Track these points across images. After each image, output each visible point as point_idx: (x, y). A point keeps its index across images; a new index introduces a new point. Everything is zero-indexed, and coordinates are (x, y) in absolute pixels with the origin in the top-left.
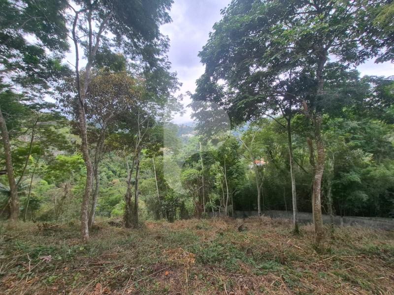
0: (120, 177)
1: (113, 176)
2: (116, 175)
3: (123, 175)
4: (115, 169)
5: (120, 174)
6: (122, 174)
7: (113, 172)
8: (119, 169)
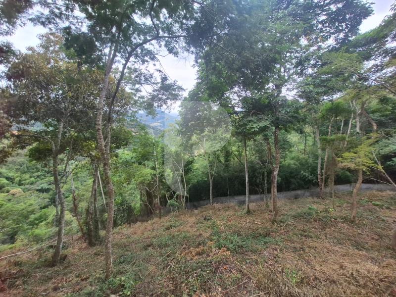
0: (20, 184)
1: (8, 185)
2: (13, 183)
3: (27, 181)
4: (10, 175)
5: (20, 181)
6: (25, 180)
7: (8, 178)
8: (19, 174)
